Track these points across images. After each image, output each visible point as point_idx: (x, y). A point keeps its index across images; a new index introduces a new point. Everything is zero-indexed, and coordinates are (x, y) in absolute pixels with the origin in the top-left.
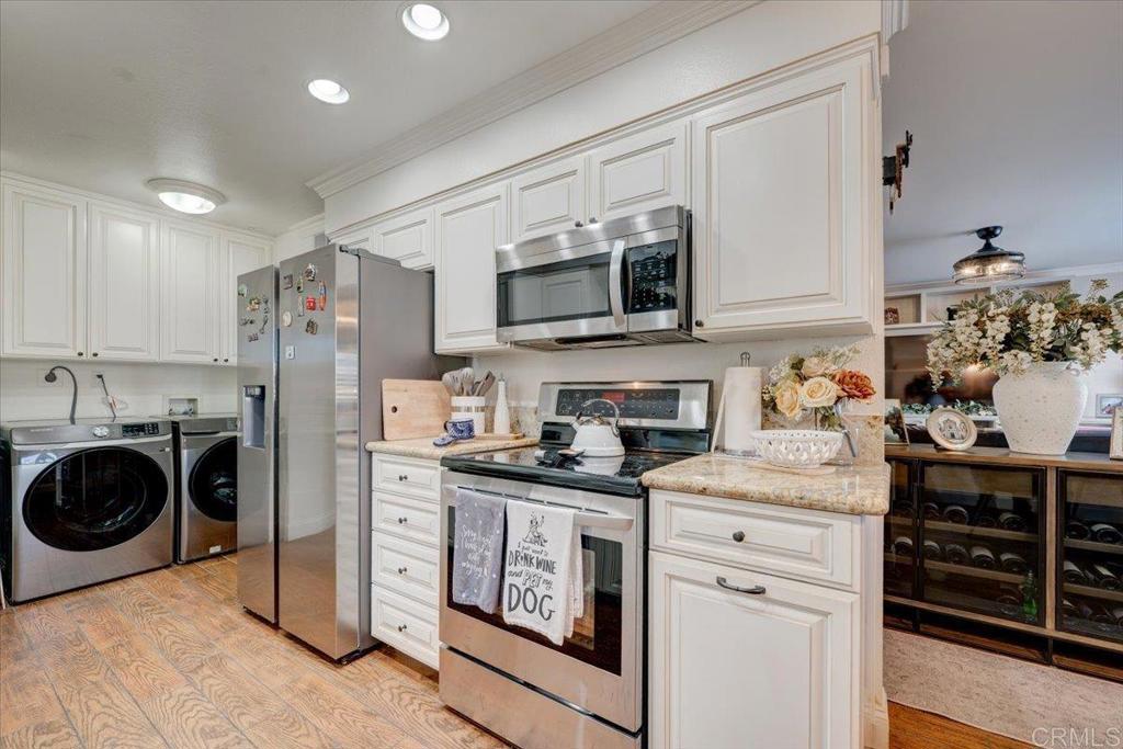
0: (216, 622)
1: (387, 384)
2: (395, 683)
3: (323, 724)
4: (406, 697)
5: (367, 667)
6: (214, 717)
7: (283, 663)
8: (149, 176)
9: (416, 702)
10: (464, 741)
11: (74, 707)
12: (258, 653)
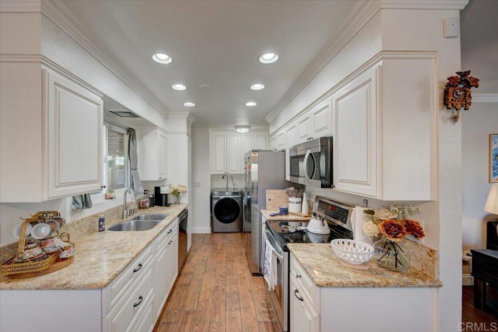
0: (239, 251)
1: (267, 191)
2: (261, 287)
3: (240, 287)
4: (261, 292)
5: (259, 279)
6: (224, 273)
7: (244, 268)
8: (235, 125)
9: (262, 295)
10: (263, 311)
11: (209, 259)
12: (241, 263)
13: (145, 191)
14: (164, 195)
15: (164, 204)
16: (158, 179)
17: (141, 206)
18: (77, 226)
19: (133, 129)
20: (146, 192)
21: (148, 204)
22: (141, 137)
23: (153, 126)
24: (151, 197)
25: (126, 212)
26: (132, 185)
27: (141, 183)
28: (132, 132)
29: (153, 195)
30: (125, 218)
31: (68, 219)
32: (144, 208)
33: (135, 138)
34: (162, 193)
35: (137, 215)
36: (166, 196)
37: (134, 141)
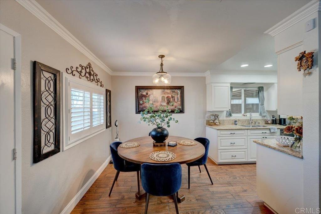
18: (228, 121)
21: (270, 122)
22: (267, 90)
24: (274, 119)
25: (250, 122)
26: (261, 112)
27: (266, 111)
28: (260, 88)
29: (276, 118)
30: (250, 124)
31: (225, 118)
32: (268, 123)
33: (263, 91)
34: (280, 118)
35: (259, 125)
36: (285, 119)
37: (262, 92)
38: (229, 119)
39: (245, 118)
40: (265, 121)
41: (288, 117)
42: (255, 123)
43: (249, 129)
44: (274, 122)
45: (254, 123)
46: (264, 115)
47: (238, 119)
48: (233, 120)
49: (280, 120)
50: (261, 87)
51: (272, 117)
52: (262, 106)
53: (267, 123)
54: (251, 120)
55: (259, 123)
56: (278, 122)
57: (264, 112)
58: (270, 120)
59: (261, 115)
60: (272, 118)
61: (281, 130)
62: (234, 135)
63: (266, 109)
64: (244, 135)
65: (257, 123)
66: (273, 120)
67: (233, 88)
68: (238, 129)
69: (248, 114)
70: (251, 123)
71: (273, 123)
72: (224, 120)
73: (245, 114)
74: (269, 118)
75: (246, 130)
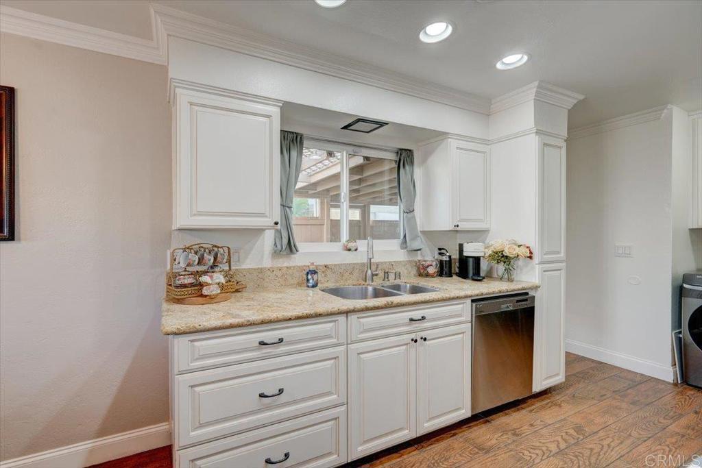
13: (440, 249)
14: (471, 260)
15: (471, 274)
16: (451, 228)
17: (422, 271)
18: (279, 273)
19: (410, 150)
20: (442, 251)
21: (431, 270)
22: (424, 161)
23: (440, 136)
24: (445, 258)
25: (369, 272)
26: (405, 236)
27: (420, 234)
28: (404, 154)
29: (450, 257)
30: (368, 282)
31: (267, 262)
32: (427, 275)
33: (412, 163)
34: (465, 254)
35: (397, 282)
36: (477, 260)
37: (407, 167)
38: (286, 264)
39: (350, 258)
40: (419, 268)
41: (489, 252)
42: (386, 273)
43: (354, 311)
44: (446, 270)
45: (381, 274)
46: (416, 245)
47: (320, 262)
48: (301, 268)
49: (463, 261)
50: (406, 150)
51: (437, 252)
52: (409, 215)
53: (422, 272)
54: (370, 264)
55: (398, 275)
56: (455, 268)
57: (414, 238)
58: (434, 263)
59: (406, 248)
60: (437, 256)
61: (473, 301)
62: (282, 349)
63: (419, 229)
64: (333, 341)
65: (392, 276)
66: (441, 262)
67: (306, 143)
68: (299, 318)
69: (362, 245)
70: (373, 275)
71: (441, 273)
72: (261, 271)
73: (351, 245)
74: (430, 258)
75: (342, 319)
